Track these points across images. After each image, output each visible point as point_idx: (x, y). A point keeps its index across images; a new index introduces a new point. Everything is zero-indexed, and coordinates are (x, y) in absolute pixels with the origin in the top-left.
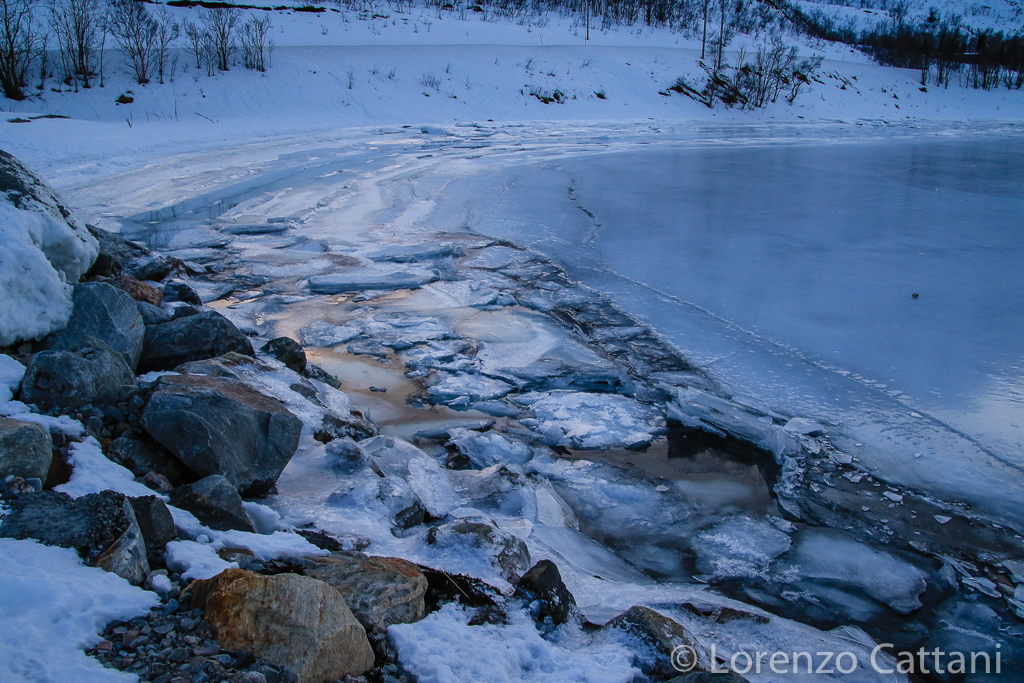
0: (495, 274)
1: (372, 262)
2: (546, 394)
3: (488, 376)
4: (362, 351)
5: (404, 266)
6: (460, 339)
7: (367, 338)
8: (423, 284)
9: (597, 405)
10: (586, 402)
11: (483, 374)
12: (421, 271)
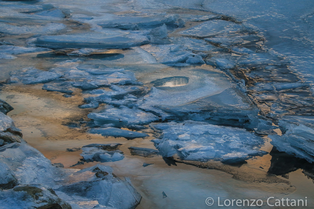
0: (200, 41)
1: (100, 27)
2: (181, 124)
3: (144, 110)
4: (53, 89)
5: (127, 33)
6: (140, 85)
7: (64, 80)
8: (134, 46)
9: (218, 133)
10: (210, 131)
11: (140, 109)
12: (138, 36)
